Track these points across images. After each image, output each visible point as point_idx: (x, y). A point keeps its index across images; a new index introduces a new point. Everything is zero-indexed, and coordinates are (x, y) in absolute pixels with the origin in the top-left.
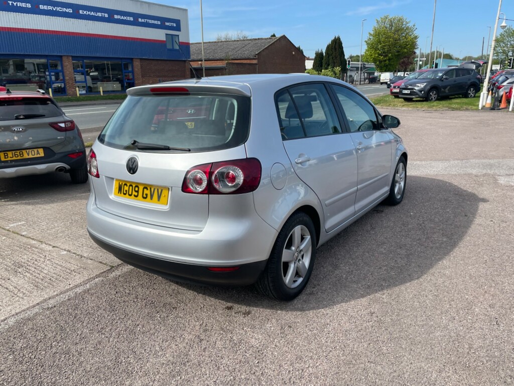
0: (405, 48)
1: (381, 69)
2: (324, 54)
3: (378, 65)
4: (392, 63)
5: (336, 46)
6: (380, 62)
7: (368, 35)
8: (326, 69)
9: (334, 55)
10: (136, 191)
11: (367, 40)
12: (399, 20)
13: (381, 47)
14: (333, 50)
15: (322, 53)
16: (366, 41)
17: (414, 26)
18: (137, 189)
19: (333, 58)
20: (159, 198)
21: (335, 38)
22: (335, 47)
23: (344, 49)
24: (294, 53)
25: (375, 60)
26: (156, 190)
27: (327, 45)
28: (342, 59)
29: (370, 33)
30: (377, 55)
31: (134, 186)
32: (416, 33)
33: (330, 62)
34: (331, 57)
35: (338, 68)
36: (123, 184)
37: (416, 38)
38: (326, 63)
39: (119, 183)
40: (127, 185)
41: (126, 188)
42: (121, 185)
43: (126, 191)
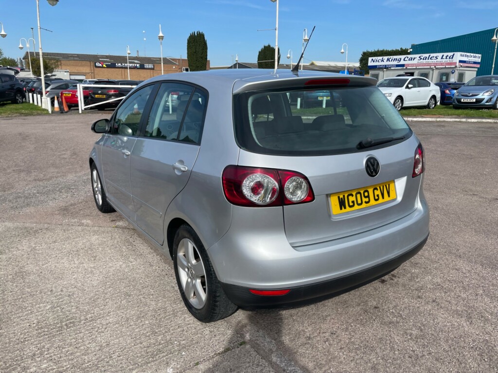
10: (365, 197)
18: (366, 194)
20: (388, 193)
26: (385, 187)
31: (362, 192)
36: (346, 196)
39: (339, 197)
40: (352, 195)
41: (351, 199)
42: (342, 198)
43: (353, 202)
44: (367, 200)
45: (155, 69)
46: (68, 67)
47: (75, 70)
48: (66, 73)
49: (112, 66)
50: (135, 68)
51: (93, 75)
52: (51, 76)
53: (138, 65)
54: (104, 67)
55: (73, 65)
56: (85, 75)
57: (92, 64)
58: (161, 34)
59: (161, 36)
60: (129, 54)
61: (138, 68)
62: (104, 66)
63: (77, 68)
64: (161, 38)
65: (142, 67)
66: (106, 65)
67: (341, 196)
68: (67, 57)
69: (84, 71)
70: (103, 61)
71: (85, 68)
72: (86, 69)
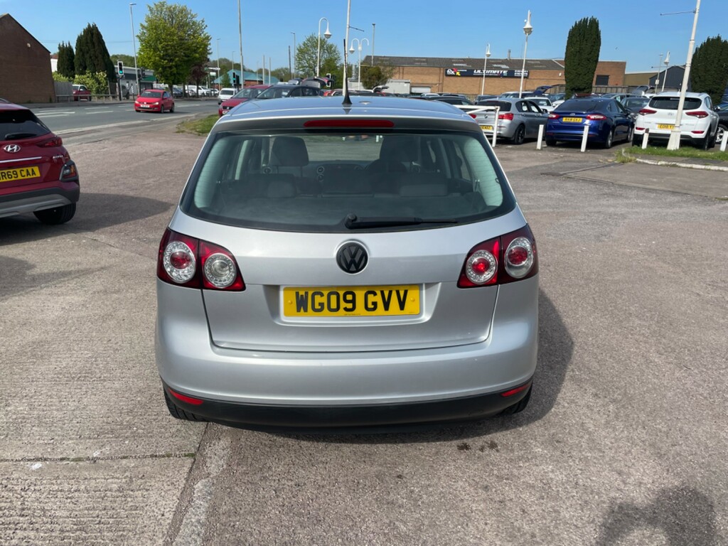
0: (195, 51)
1: (167, 79)
2: (75, 50)
3: (161, 73)
4: (181, 72)
5: (92, 38)
6: (164, 68)
7: (140, 28)
8: (82, 73)
9: (92, 52)
10: (346, 301)
11: (139, 34)
12: (182, 11)
13: (162, 47)
14: (90, 45)
15: (70, 49)
16: (138, 36)
17: (203, 21)
18: (349, 297)
19: (91, 57)
20: (402, 305)
21: (89, 25)
22: (92, 41)
23: (106, 45)
24: (29, 45)
25: (156, 66)
26: (394, 294)
27: (77, 37)
28: (106, 60)
29: (142, 25)
30: (157, 58)
31: (341, 293)
32: (207, 31)
33: (88, 63)
34: (87, 56)
35: (101, 73)
36: (310, 293)
37: (208, 38)
38: (81, 65)
39: (297, 293)
40: (322, 295)
41: (318, 299)
42: (302, 296)
43: (322, 304)
44: (350, 306)
45: (530, 77)
46: (411, 77)
47: (418, 79)
48: (406, 85)
49: (468, 74)
50: (501, 76)
51: (440, 87)
52: (383, 88)
53: (505, 72)
54: (458, 76)
55: (418, 74)
56: (430, 87)
57: (442, 71)
58: (528, 26)
59: (528, 29)
60: (489, 55)
61: (505, 77)
62: (458, 73)
63: (422, 77)
64: (529, 31)
65: (511, 75)
66: (461, 72)
67: (302, 293)
68: (411, 62)
69: (430, 82)
70: (457, 67)
71: (432, 77)
72: (433, 79)
